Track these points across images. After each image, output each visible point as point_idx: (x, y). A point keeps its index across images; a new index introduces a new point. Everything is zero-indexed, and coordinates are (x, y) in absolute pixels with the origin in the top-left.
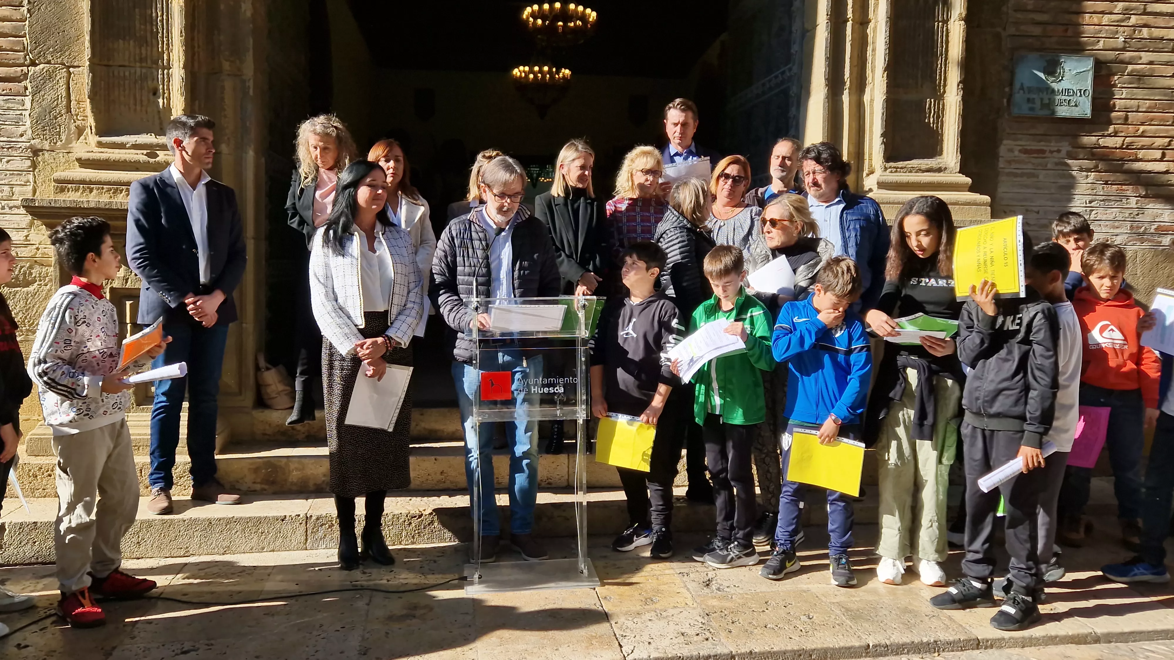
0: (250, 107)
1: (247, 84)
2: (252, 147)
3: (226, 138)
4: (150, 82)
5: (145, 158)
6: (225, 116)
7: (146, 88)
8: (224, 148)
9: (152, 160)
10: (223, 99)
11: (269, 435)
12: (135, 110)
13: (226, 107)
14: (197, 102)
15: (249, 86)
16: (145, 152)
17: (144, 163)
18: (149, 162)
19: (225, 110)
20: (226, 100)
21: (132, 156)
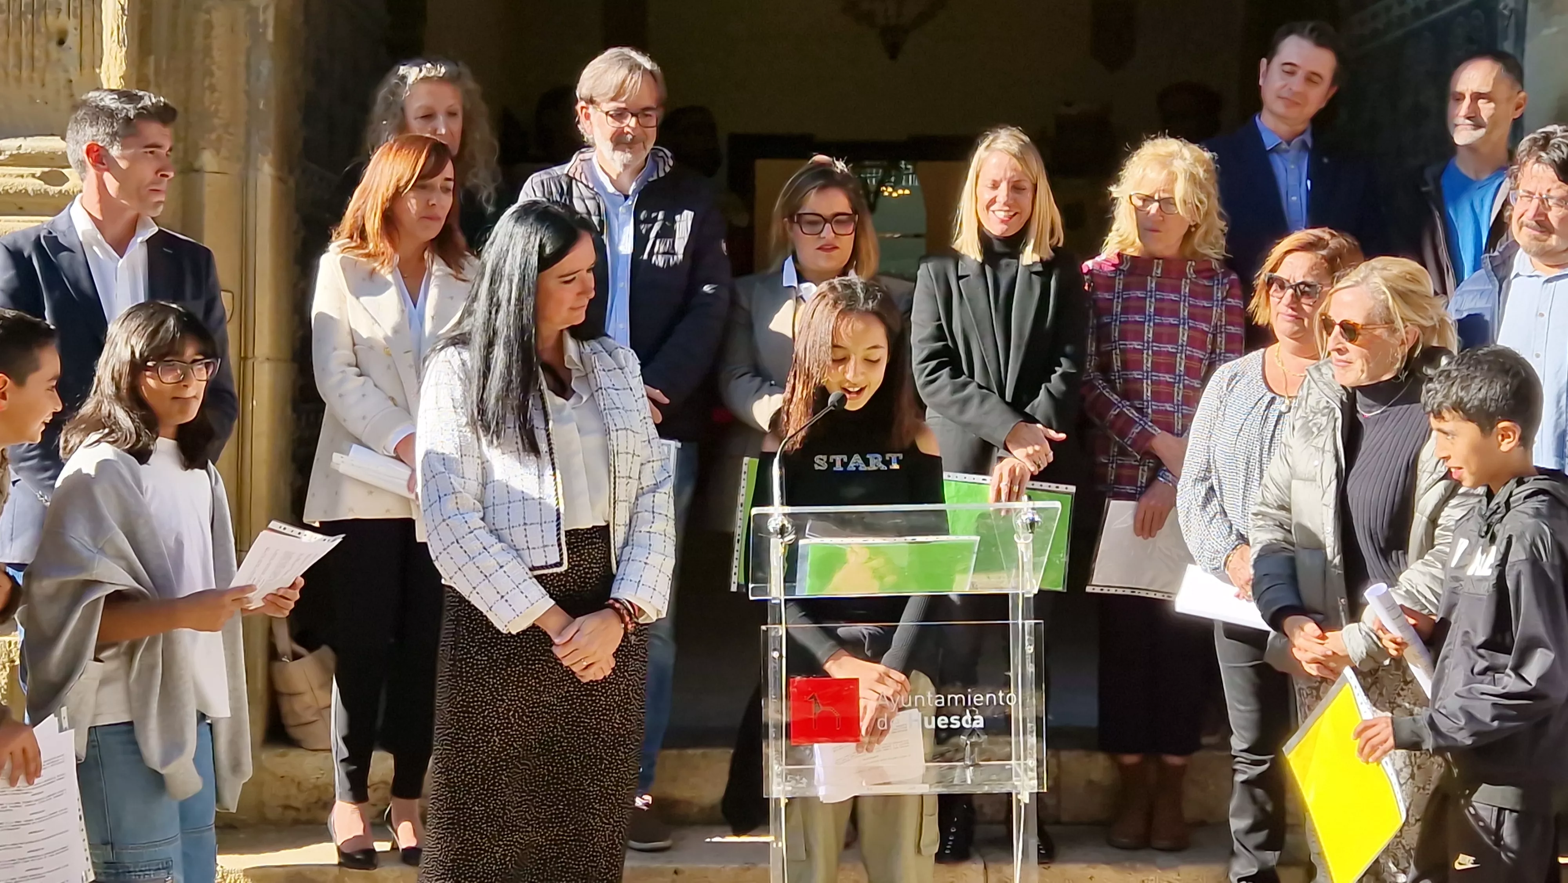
0: (266, 67)
1: (261, 20)
2: (270, 156)
3: (213, 136)
4: (50, 18)
5: (39, 185)
6: (212, 89)
7: (43, 30)
8: (208, 160)
9: (53, 190)
10: (207, 51)
11: (297, 809)
12: (18, 80)
13: (214, 68)
14: (152, 58)
15: (265, 21)
16: (38, 171)
17: (38, 194)
18: (46, 192)
19: (212, 74)
20: (216, 53)
21: (10, 181)
